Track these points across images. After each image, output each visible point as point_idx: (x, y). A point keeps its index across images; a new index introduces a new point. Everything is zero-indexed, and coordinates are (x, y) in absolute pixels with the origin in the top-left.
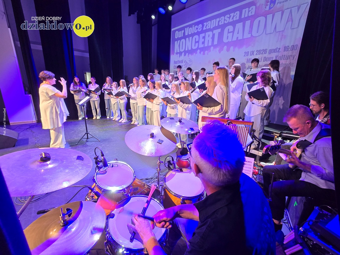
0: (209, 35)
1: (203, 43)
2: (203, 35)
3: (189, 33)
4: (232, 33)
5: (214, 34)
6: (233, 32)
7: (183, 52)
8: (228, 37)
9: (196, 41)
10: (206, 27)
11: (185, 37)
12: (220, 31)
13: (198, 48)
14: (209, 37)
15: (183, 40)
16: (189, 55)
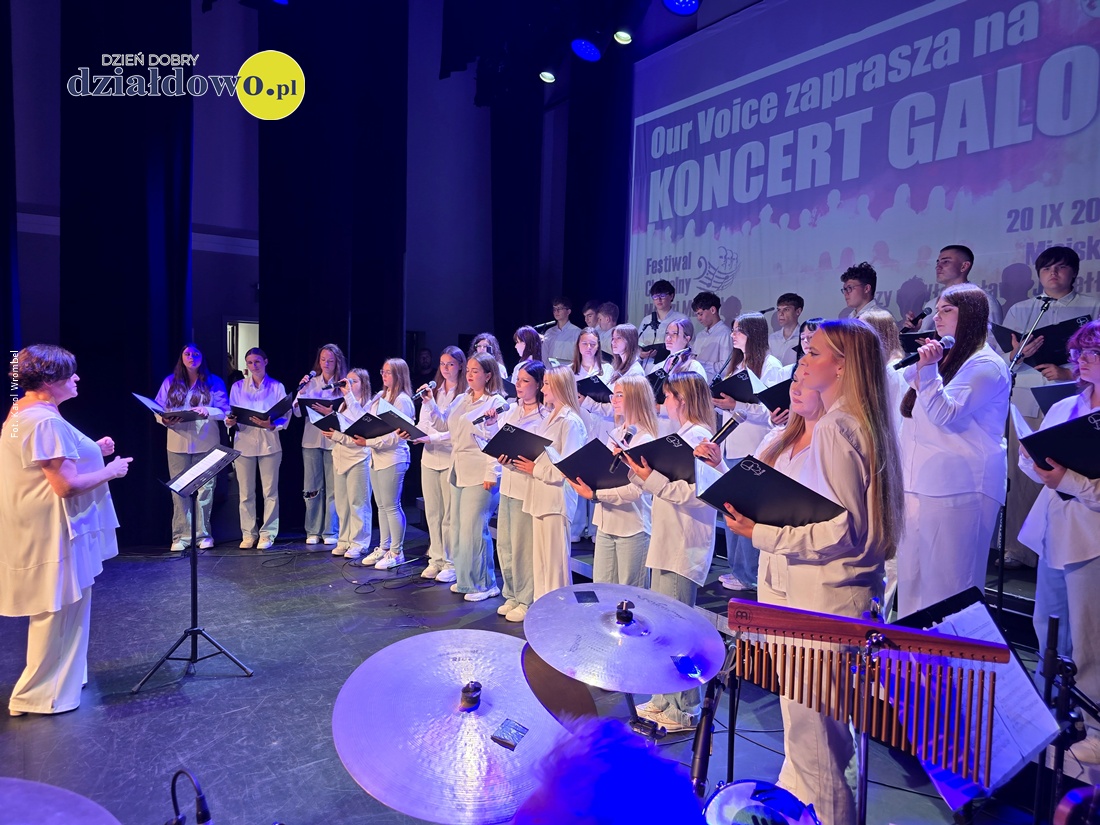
0: (815, 138)
1: (789, 174)
2: (786, 138)
3: (719, 135)
4: (932, 124)
5: (842, 132)
6: (938, 119)
7: (692, 216)
8: (911, 143)
9: (754, 165)
10: (798, 104)
11: (696, 151)
12: (870, 119)
13: (762, 200)
14: (814, 145)
15: (691, 165)
16: (717, 229)
